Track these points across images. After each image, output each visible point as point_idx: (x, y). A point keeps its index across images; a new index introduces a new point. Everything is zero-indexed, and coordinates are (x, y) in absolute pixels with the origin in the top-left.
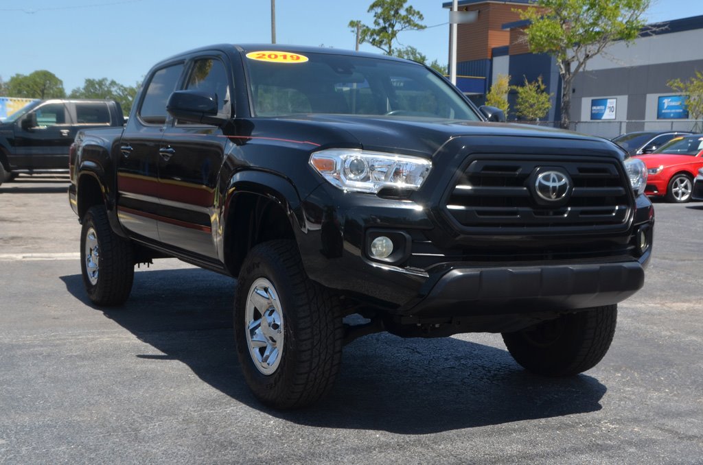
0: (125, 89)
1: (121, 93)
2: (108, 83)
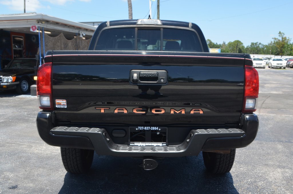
0: (264, 46)
1: (263, 47)
2: (258, 44)
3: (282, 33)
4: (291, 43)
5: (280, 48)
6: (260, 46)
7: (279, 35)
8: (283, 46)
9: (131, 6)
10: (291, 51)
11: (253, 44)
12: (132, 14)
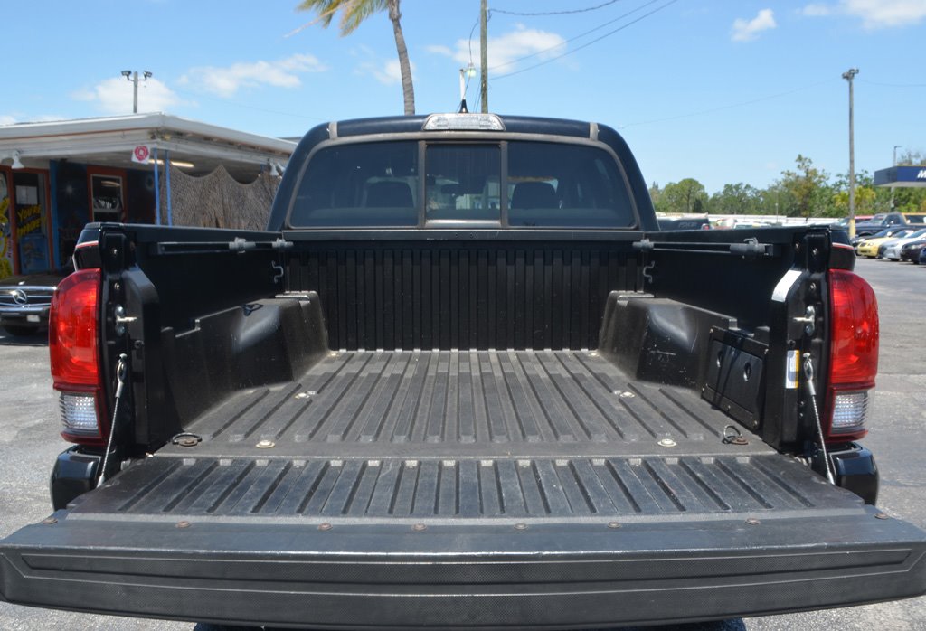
3: (806, 159)
4: (830, 185)
5: (801, 197)
6: (748, 192)
7: (798, 163)
8: (809, 194)
9: (412, 90)
10: (831, 206)
11: (728, 187)
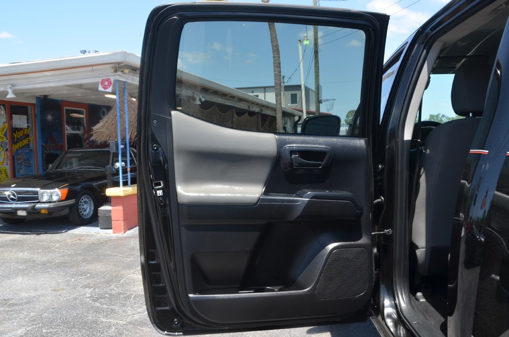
9: (278, 49)
12: (280, 64)
